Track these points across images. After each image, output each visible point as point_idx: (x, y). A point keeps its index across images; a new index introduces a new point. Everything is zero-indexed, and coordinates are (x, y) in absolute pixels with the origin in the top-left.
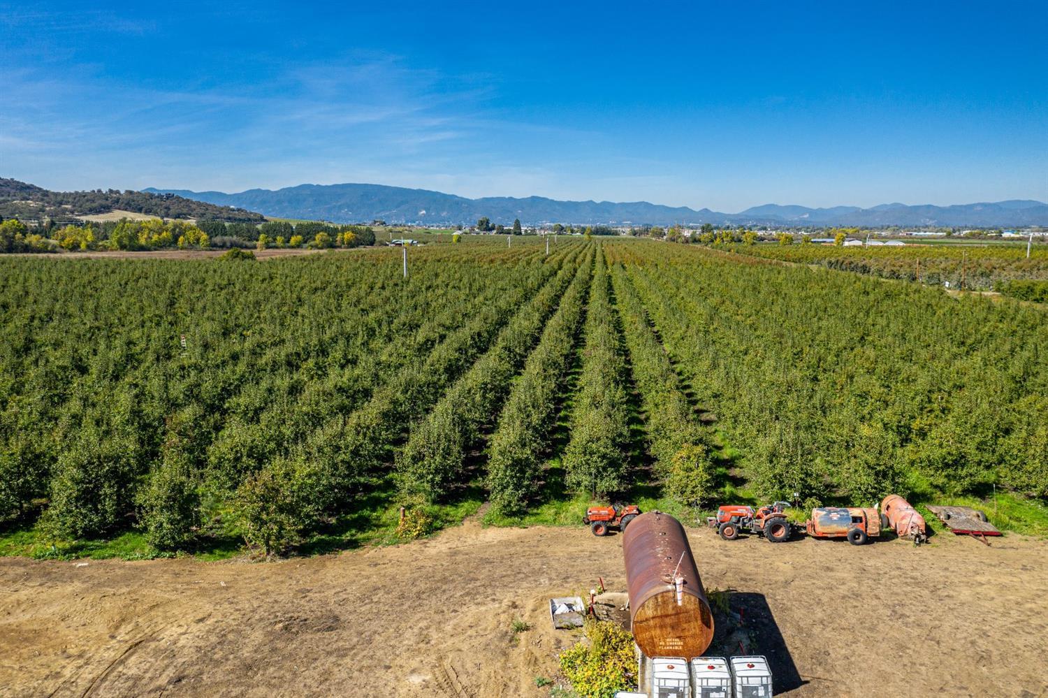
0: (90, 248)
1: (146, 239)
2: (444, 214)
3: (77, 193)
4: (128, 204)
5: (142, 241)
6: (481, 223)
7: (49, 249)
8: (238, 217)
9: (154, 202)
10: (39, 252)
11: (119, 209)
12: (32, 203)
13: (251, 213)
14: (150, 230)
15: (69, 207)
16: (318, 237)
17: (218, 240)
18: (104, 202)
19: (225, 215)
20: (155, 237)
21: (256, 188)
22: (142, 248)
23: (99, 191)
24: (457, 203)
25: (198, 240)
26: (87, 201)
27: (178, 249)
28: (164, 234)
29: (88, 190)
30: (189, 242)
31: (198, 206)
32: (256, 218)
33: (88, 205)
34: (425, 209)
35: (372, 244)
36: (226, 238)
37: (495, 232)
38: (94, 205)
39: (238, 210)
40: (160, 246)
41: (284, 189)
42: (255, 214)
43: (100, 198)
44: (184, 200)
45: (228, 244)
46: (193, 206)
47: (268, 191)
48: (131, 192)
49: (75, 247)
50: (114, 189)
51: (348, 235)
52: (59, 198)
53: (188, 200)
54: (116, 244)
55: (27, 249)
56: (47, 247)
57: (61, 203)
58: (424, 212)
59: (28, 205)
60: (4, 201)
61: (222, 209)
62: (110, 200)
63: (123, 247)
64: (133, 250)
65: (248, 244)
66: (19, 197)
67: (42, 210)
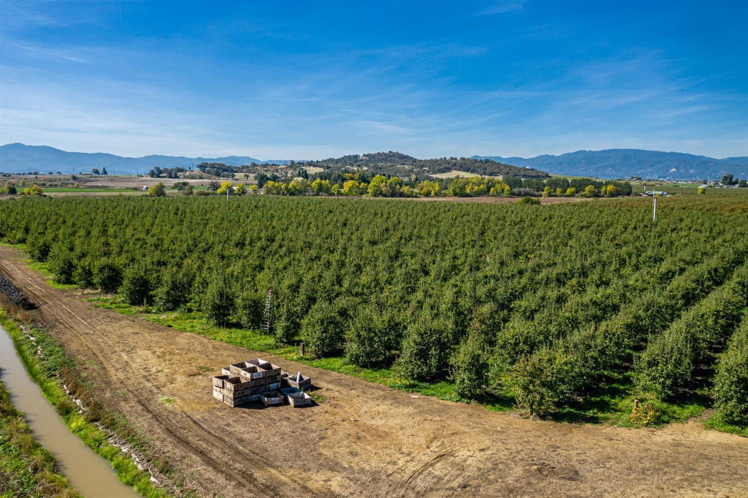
0: (436, 195)
1: (470, 189)
2: (692, 171)
3: (432, 160)
4: (461, 167)
5: (468, 191)
6: (726, 178)
7: (414, 195)
8: (530, 175)
9: (477, 165)
10: (408, 197)
11: (456, 170)
12: (407, 167)
13: (540, 172)
14: (473, 183)
15: (427, 169)
16: (587, 189)
17: (516, 190)
18: (447, 166)
19: (522, 173)
20: (476, 188)
22: (467, 195)
23: (445, 158)
24: (704, 162)
25: (503, 190)
26: (437, 165)
27: (489, 196)
28: (482, 186)
30: (497, 192)
31: (505, 167)
32: (542, 175)
33: (438, 167)
34: (676, 167)
35: (629, 194)
36: (522, 189)
37: (738, 185)
38: (441, 167)
39: (531, 170)
40: (479, 194)
41: (565, 154)
42: (543, 173)
43: (445, 163)
44: (496, 163)
45: (523, 193)
46: (502, 167)
47: (554, 156)
48: (463, 159)
49: (428, 194)
50: (454, 157)
51: (610, 188)
52: (422, 164)
53: (499, 163)
54: (452, 192)
55: (402, 195)
56: (412, 194)
57: (422, 167)
58: (675, 170)
59: (404, 168)
60: (392, 166)
61: (521, 169)
62: (451, 164)
63: (456, 194)
64: (462, 197)
65: (536, 193)
66: (400, 163)
67: (412, 171)
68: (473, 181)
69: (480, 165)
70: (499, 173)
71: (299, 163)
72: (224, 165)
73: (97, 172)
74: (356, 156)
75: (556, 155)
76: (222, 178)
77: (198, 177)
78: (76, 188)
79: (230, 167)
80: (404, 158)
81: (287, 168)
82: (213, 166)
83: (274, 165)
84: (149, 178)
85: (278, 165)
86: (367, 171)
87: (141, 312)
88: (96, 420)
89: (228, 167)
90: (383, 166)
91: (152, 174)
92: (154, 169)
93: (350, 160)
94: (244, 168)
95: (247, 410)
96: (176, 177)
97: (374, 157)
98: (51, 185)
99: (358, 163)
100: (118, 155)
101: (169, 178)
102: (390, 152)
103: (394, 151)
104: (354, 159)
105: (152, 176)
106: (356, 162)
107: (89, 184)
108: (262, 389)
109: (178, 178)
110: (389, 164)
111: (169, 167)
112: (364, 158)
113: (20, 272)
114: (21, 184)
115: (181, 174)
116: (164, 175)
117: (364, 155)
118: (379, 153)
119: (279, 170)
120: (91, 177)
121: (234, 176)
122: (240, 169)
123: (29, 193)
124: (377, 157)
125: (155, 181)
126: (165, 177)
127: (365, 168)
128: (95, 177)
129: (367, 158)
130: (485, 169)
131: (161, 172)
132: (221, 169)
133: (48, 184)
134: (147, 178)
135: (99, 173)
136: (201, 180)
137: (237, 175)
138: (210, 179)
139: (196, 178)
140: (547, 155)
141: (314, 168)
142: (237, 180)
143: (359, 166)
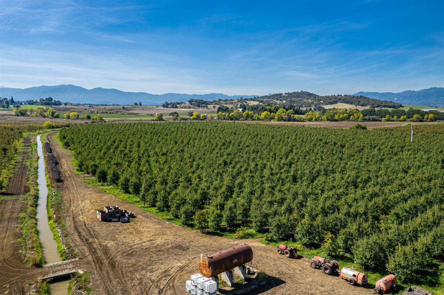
0: (316, 120)
1: (338, 117)
3: (326, 96)
4: (344, 100)
5: (336, 118)
7: (302, 120)
9: (354, 99)
10: (298, 121)
11: (340, 102)
12: (310, 101)
13: (396, 103)
14: (340, 113)
15: (322, 102)
16: (415, 116)
17: (367, 117)
18: (335, 100)
20: (341, 116)
21: (408, 90)
22: (336, 120)
23: (334, 95)
25: (358, 117)
26: (329, 99)
27: (349, 121)
28: (345, 115)
29: (330, 95)
30: (355, 118)
31: (372, 100)
33: (329, 101)
38: (331, 101)
39: (390, 102)
40: (342, 120)
41: (422, 90)
42: (398, 104)
43: (334, 98)
45: (371, 119)
46: (370, 101)
48: (346, 96)
49: (310, 120)
50: (340, 94)
52: (319, 99)
53: (368, 98)
54: (325, 118)
55: (294, 120)
56: (301, 120)
59: (308, 101)
60: (301, 100)
61: (383, 101)
62: (337, 99)
63: (328, 120)
64: (332, 121)
65: (380, 119)
66: (306, 98)
67: (312, 103)
68: (340, 111)
69: (356, 99)
70: (368, 104)
71: (246, 99)
72: (202, 101)
73: (136, 104)
74: (281, 94)
75: (416, 90)
76: (201, 108)
77: (188, 107)
78: (122, 114)
79: (206, 102)
80: (310, 95)
81: (238, 102)
82: (196, 101)
83: (231, 100)
84: (162, 108)
85: (233, 100)
86: (285, 103)
87: (100, 185)
88: (56, 222)
89: (205, 102)
90: (295, 100)
91: (164, 106)
92: (165, 103)
93: (277, 96)
94: (214, 102)
95: (104, 222)
96: (176, 107)
97: (291, 94)
98: (110, 113)
99: (281, 99)
100: (150, 93)
101: (172, 108)
102: (302, 91)
104: (279, 96)
105: (164, 107)
106: (280, 97)
107: (130, 112)
108: (113, 216)
109: (177, 108)
110: (299, 99)
111: (174, 101)
112: (285, 95)
113: (66, 165)
114: (96, 112)
115: (179, 105)
116: (170, 106)
117: (286, 94)
118: (295, 92)
119: (234, 103)
120: (133, 107)
121: (207, 106)
122: (211, 102)
123: (96, 119)
124: (293, 94)
125: (165, 110)
126: (170, 107)
127: (284, 102)
128: (135, 107)
130: (359, 102)
131: (168, 104)
132: (200, 103)
133: (109, 112)
134: (161, 108)
135: (137, 105)
136: (189, 109)
137: (210, 106)
138: (194, 108)
139: (187, 108)
141: (253, 102)
142: (209, 109)
143: (281, 100)
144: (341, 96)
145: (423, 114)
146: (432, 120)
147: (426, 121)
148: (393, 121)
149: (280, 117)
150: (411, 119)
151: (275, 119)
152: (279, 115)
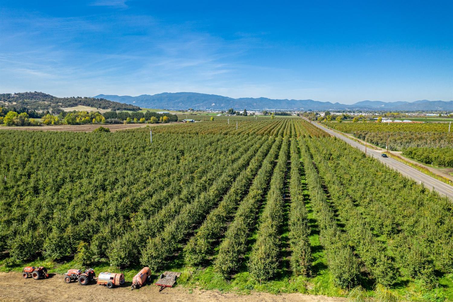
0: (56, 124)
1: (79, 120)
2: (222, 105)
3: (65, 98)
4: (84, 103)
5: (78, 121)
7: (38, 124)
8: (129, 108)
9: (95, 102)
11: (81, 105)
12: (46, 103)
13: (135, 106)
14: (82, 116)
15: (61, 104)
16: (152, 118)
17: (109, 120)
18: (75, 102)
19: (124, 107)
20: (83, 119)
21: (144, 94)
22: (77, 124)
23: (74, 97)
24: (228, 100)
25: (101, 120)
26: (68, 101)
27: (92, 124)
28: (87, 118)
30: (97, 121)
31: (113, 103)
32: (137, 108)
33: (68, 103)
35: (176, 121)
36: (113, 119)
37: (236, 114)
38: (70, 103)
39: (130, 105)
40: (85, 123)
41: (156, 94)
43: (73, 100)
44: (107, 101)
45: (113, 122)
46: (111, 103)
47: (149, 95)
48: (86, 98)
49: (49, 124)
51: (165, 118)
52: (57, 101)
53: (109, 101)
54: (66, 122)
55: (29, 124)
57: (57, 103)
58: (214, 104)
60: (35, 102)
61: (123, 104)
62: (77, 101)
63: (69, 123)
64: (74, 125)
65: (122, 121)
66: (41, 100)
67: (50, 105)
68: (81, 114)
69: (97, 102)
70: (109, 107)
74: (9, 94)
80: (45, 96)
86: (16, 105)
90: (28, 101)
93: (4, 97)
97: (23, 95)
99: (10, 100)
102: (36, 92)
103: (39, 91)
104: (7, 97)
106: (9, 98)
110: (33, 100)
112: (15, 96)
117: (15, 94)
118: (26, 93)
124: (25, 95)
127: (14, 103)
129: (17, 96)
130: (100, 105)
140: (146, 95)
144: (81, 98)
145: (158, 116)
146: (166, 122)
147: (161, 123)
148: (134, 123)
149: (10, 122)
150: (149, 121)
151: (4, 123)
152: (9, 119)
